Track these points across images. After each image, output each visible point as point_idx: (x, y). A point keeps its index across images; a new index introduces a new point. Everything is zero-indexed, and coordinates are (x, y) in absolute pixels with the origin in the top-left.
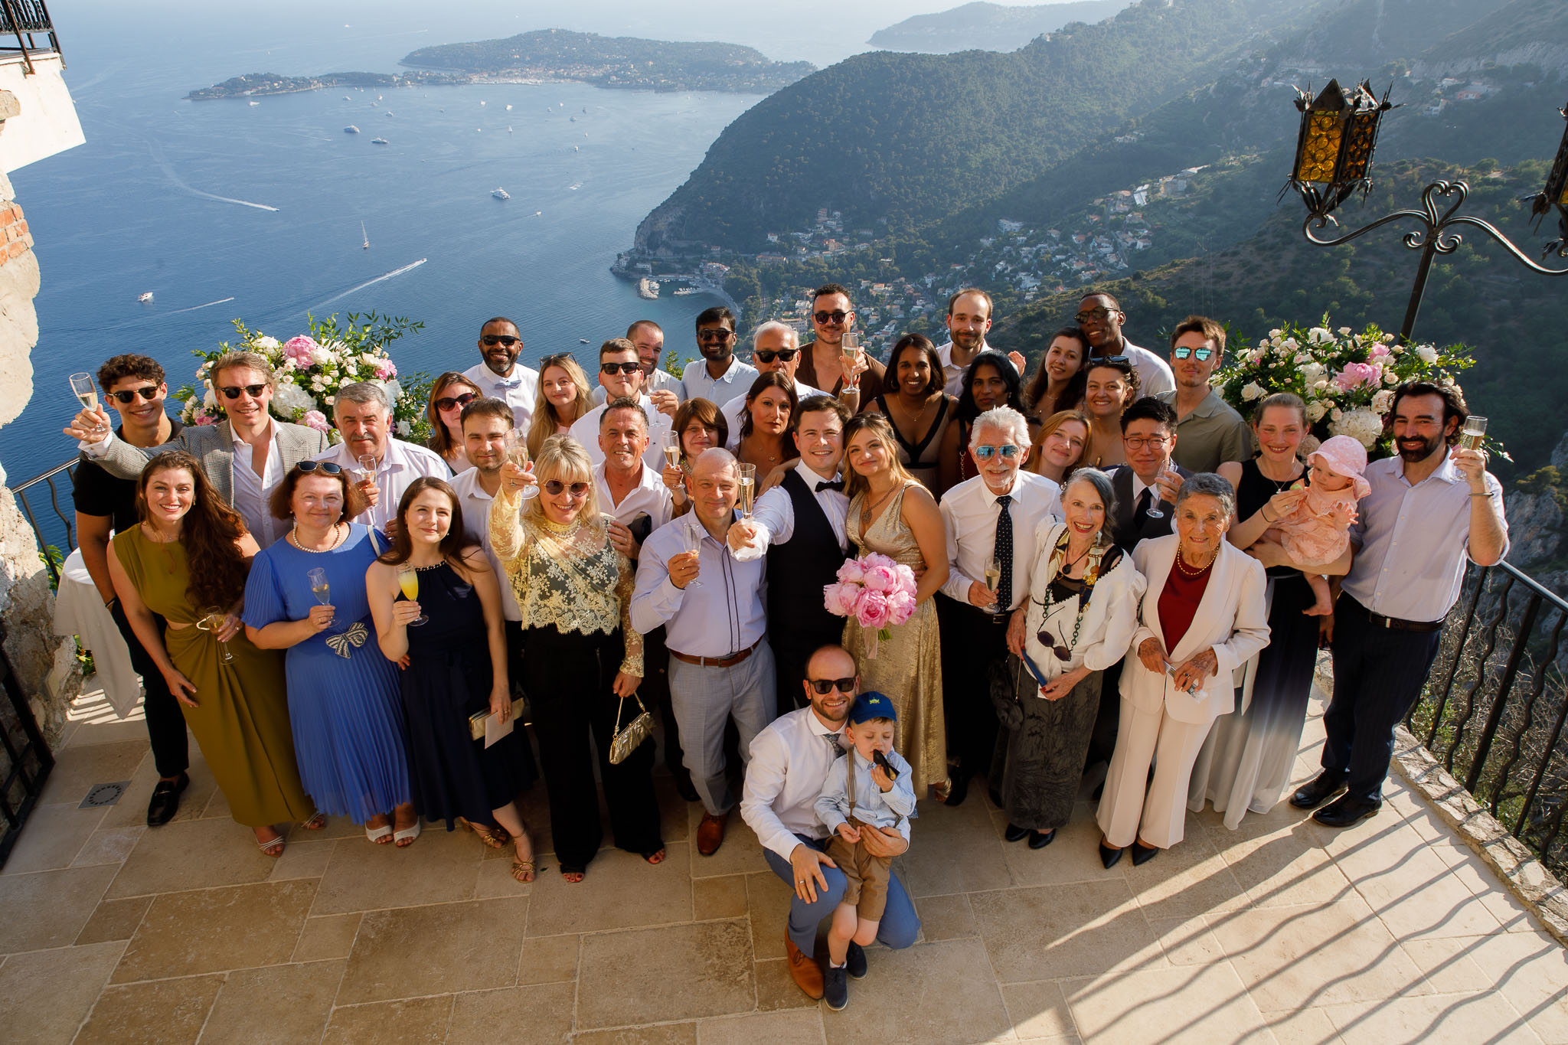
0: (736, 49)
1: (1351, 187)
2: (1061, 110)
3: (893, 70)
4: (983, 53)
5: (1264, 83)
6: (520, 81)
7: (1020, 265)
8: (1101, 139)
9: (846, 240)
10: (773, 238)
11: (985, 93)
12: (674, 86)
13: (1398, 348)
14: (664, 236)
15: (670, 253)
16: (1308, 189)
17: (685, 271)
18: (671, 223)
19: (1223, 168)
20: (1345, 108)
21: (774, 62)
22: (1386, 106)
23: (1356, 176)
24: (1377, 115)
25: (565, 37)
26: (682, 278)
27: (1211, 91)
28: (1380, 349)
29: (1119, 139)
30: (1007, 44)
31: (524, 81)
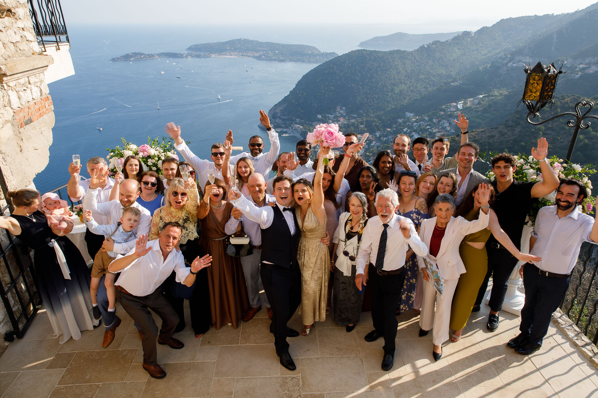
0: (309, 47)
1: (546, 103)
2: (430, 73)
3: (367, 56)
4: (401, 51)
5: (509, 65)
6: (229, 57)
7: (413, 130)
8: (445, 84)
9: (347, 118)
10: (319, 116)
11: (401, 65)
12: (285, 60)
13: (565, 165)
14: (279, 114)
15: (281, 121)
16: (528, 103)
17: (286, 127)
18: (282, 110)
19: (492, 96)
20: (544, 73)
21: (322, 52)
22: (560, 72)
23: (548, 98)
24: (557, 76)
25: (246, 41)
26: (285, 130)
27: (488, 67)
28: (557, 165)
29: (452, 84)
30: (410, 48)
31: (231, 57)
